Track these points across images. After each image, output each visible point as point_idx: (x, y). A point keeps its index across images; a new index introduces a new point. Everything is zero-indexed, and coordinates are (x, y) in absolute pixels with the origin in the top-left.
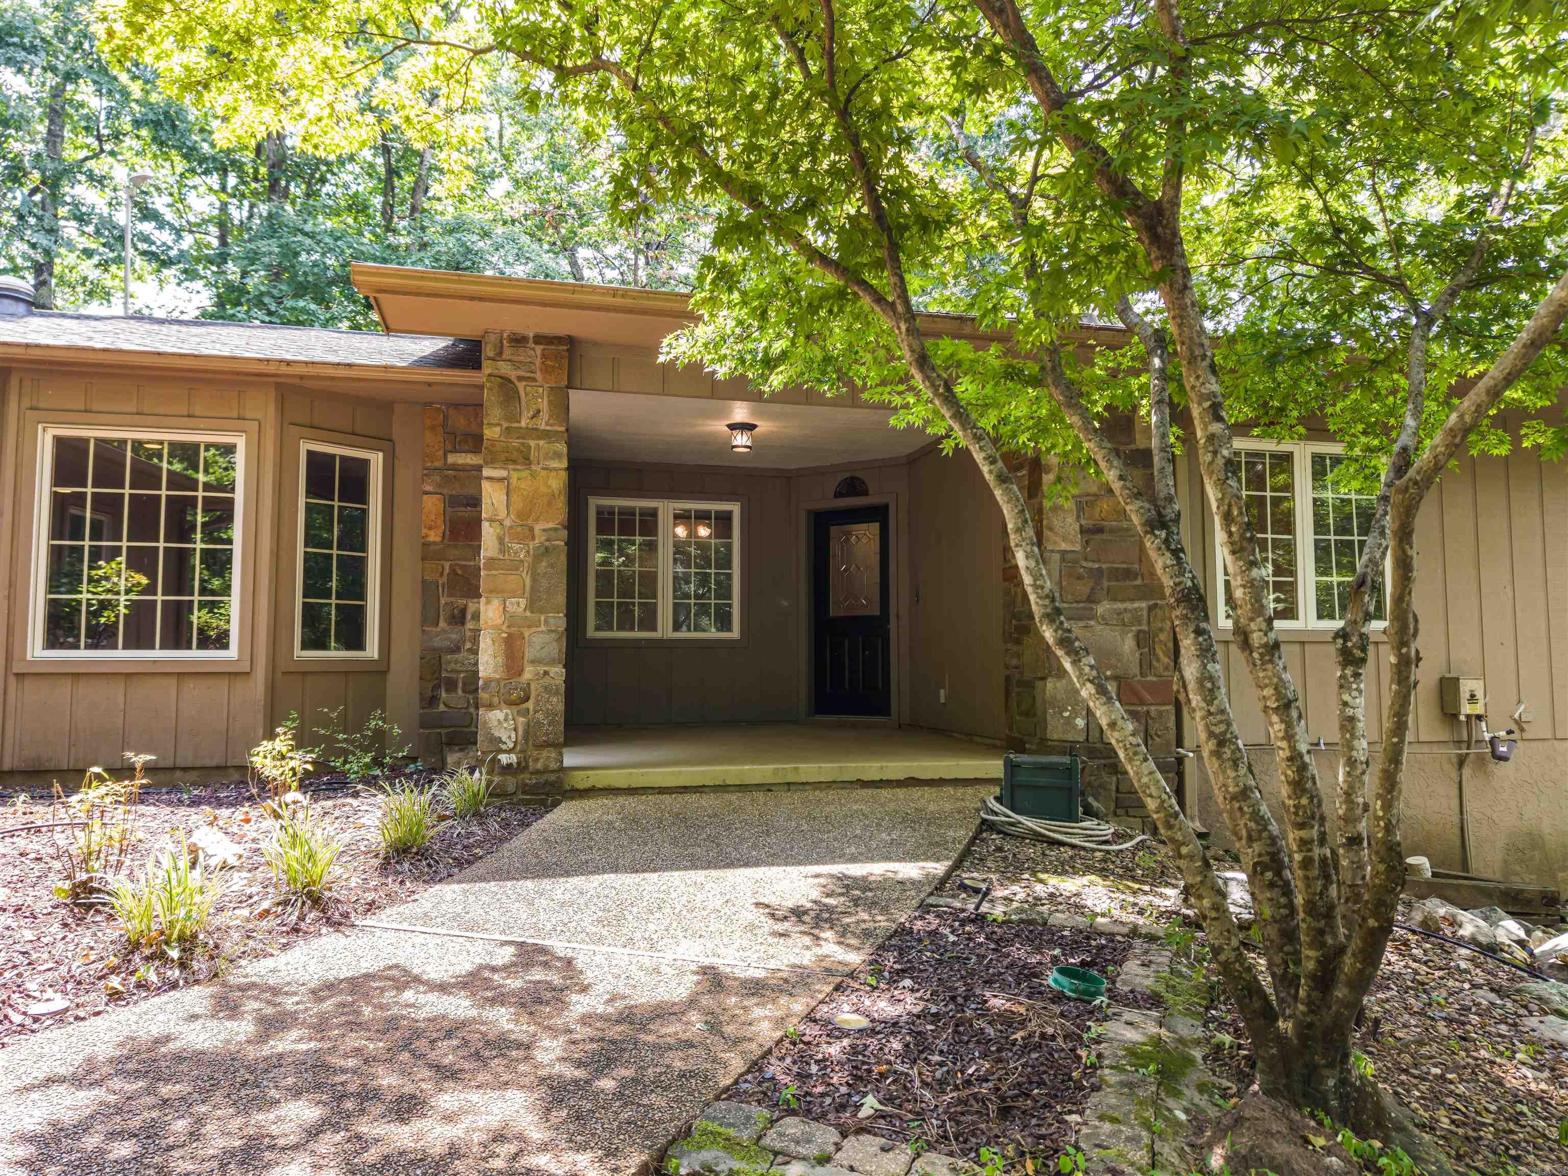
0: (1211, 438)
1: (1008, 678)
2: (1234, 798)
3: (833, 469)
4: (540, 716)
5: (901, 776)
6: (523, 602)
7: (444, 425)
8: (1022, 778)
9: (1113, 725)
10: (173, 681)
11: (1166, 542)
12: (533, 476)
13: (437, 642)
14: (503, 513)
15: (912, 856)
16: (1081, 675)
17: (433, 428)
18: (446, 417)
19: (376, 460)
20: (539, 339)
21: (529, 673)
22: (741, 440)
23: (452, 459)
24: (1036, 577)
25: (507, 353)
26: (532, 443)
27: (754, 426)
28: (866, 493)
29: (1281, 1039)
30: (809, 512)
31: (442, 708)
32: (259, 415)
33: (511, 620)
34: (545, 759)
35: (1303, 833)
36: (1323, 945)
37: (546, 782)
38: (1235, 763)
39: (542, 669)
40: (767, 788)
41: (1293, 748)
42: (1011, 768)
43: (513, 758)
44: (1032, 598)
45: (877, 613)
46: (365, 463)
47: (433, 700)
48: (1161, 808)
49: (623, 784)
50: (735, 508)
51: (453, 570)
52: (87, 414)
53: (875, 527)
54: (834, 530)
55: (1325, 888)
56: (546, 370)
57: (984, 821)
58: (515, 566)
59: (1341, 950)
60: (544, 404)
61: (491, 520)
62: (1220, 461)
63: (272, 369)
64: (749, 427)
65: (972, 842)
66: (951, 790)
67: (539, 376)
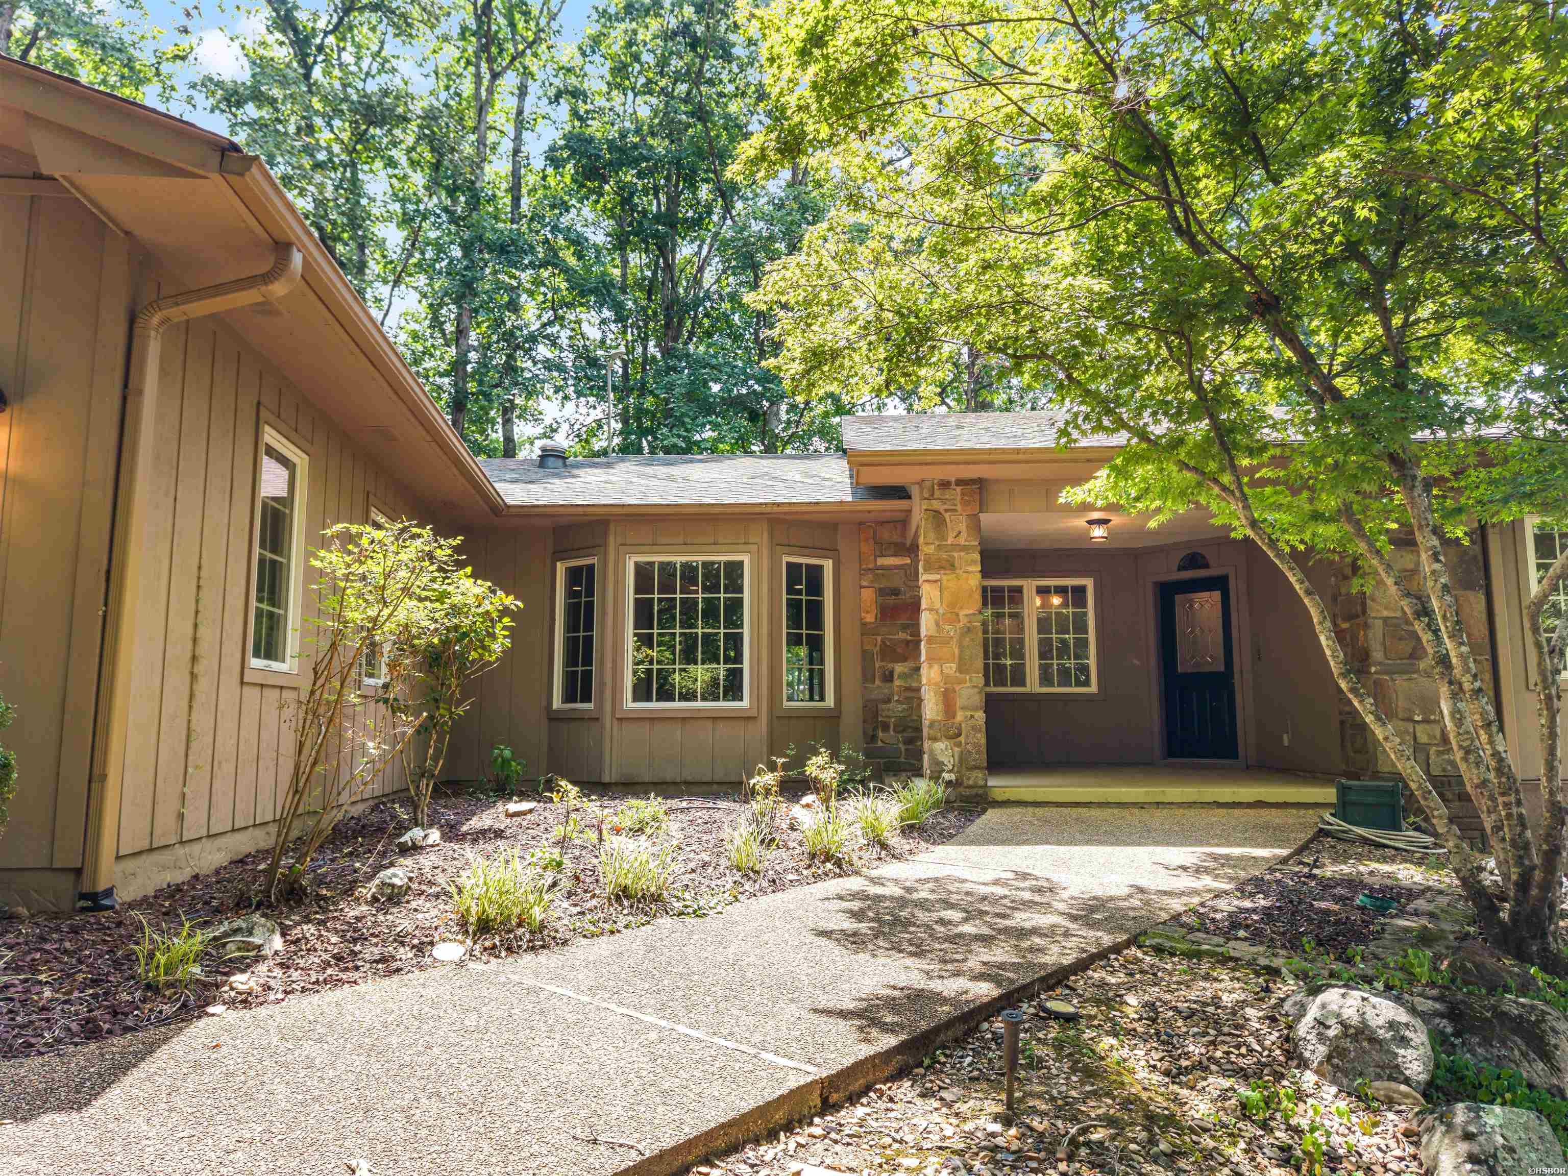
0: (1433, 572)
1: (1342, 723)
2: (1477, 787)
3: (1176, 546)
4: (969, 747)
5: (1252, 800)
6: (954, 666)
7: (874, 538)
8: (1352, 797)
9: (1386, 739)
10: (709, 724)
11: (1429, 625)
12: (958, 578)
13: (874, 695)
14: (937, 605)
15: (1263, 846)
16: (1365, 709)
17: (867, 540)
18: (875, 532)
19: (828, 566)
20: (959, 482)
21: (960, 716)
22: (1098, 532)
23: (882, 561)
24: (1334, 651)
25: (937, 494)
26: (956, 554)
27: (1109, 521)
28: (1206, 566)
29: (1501, 922)
30: (1155, 583)
31: (880, 744)
32: (757, 540)
33: (946, 678)
34: (977, 777)
35: (1505, 799)
36: (1522, 864)
37: (977, 795)
38: (1477, 765)
39: (969, 713)
40: (1141, 806)
41: (1493, 748)
42: (1343, 791)
43: (953, 777)
44: (1332, 663)
45: (1222, 669)
46: (820, 568)
47: (874, 738)
48: (1420, 787)
49: (1030, 798)
50: (1089, 583)
51: (883, 642)
52: (655, 546)
53: (1217, 595)
54: (1178, 597)
55: (1523, 832)
56: (965, 503)
57: (1321, 830)
58: (946, 641)
59: (1533, 868)
60: (963, 527)
61: (930, 610)
62: (1439, 586)
63: (768, 509)
64: (1105, 522)
65: (1311, 841)
66: (1294, 811)
67: (959, 508)
